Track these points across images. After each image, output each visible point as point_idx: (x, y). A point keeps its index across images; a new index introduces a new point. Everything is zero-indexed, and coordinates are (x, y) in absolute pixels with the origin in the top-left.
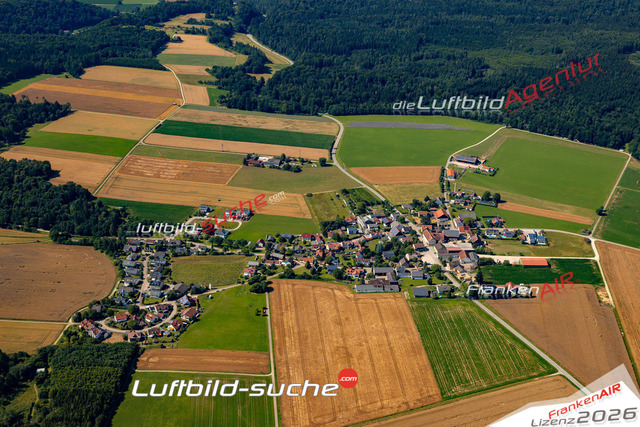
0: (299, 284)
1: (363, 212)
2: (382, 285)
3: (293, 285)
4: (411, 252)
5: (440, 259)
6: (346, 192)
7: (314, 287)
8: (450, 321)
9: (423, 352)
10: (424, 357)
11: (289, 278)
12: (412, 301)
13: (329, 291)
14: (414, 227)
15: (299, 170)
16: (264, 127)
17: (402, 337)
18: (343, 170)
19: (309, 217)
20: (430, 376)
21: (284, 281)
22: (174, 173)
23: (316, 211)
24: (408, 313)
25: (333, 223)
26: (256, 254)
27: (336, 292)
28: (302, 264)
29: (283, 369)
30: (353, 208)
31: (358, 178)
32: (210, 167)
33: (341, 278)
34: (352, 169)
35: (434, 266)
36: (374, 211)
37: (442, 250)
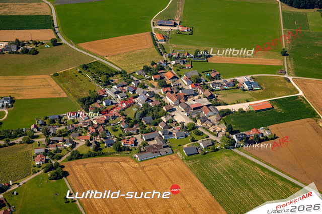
0: (90, 163)
1: (108, 84)
2: (156, 150)
3: (84, 165)
4: (165, 115)
5: (191, 118)
6: (85, 67)
7: (102, 163)
8: (225, 173)
9: (221, 208)
11: (77, 159)
12: (187, 160)
13: (116, 164)
14: (157, 92)
15: (37, 53)
17: (197, 197)
18: (73, 47)
19: (64, 95)
21: (73, 162)
23: (68, 89)
24: (189, 172)
25: (89, 98)
26: (36, 140)
27: (123, 164)
28: (81, 143)
30: (99, 82)
31: (89, 52)
33: (120, 149)
34: (81, 45)
35: (190, 124)
36: (116, 81)
37: (187, 108)
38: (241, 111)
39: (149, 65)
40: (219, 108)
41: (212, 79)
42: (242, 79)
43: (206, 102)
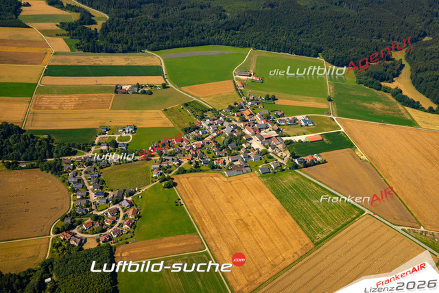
0: (192, 176)
1: (203, 118)
2: (239, 168)
3: (188, 178)
4: (245, 143)
5: (264, 145)
6: (186, 105)
7: (200, 177)
8: (290, 188)
9: (287, 213)
10: (290, 217)
11: (183, 173)
12: (262, 177)
13: (211, 178)
14: (239, 125)
15: (152, 93)
16: (114, 64)
17: (270, 205)
18: (177, 90)
19: (171, 125)
20: (300, 230)
21: (180, 176)
22: (72, 105)
23: (174, 121)
24: (264, 186)
25: (190, 128)
26: (153, 158)
27: (215, 178)
28: (185, 161)
29: (212, 244)
30: (196, 116)
31: (188, 94)
32: (94, 97)
33: (213, 167)
34: (183, 88)
35: (263, 150)
36: (209, 116)
37: (261, 138)
38: (300, 141)
39: (233, 105)
40: (284, 139)
41: (279, 116)
42: (300, 118)
43: (274, 134)
